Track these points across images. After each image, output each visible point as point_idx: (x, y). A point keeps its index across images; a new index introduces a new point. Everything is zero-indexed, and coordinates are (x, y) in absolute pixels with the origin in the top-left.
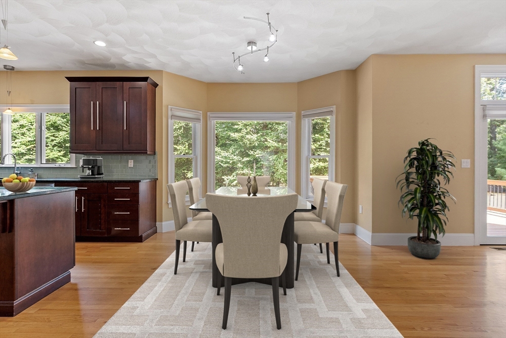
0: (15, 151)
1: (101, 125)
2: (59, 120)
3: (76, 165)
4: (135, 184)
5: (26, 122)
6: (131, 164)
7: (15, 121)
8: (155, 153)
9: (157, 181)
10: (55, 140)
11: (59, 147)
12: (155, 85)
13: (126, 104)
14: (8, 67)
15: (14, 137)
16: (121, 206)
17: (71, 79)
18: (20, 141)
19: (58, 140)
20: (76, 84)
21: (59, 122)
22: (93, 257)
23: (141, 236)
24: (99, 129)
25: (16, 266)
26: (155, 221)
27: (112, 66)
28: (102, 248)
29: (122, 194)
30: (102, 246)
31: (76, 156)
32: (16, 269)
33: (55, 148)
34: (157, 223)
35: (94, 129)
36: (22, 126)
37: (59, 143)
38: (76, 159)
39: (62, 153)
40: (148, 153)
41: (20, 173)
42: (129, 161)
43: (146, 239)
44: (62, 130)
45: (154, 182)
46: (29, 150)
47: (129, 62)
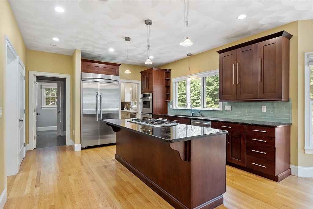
0: (192, 98)
1: (240, 80)
2: (210, 80)
3: (222, 109)
4: (271, 129)
5: (196, 83)
6: (264, 109)
7: (192, 83)
8: (288, 100)
9: (291, 127)
10: (208, 91)
11: (211, 95)
12: (289, 37)
13: (261, 60)
14: (189, 55)
15: (191, 92)
16: (258, 146)
17: (220, 52)
18: (193, 93)
19: (210, 91)
20: (223, 54)
21: (210, 81)
22: (236, 183)
23: (277, 176)
24: (239, 83)
25: (192, 186)
26: (290, 163)
27: (248, 33)
28: (242, 176)
29: (259, 135)
30: (242, 174)
31: (222, 103)
32: (192, 188)
33: (208, 96)
34: (292, 166)
35: (235, 84)
36: (194, 85)
37: (210, 93)
38: (222, 105)
39: (212, 98)
40: (283, 100)
41: (194, 113)
42: (262, 106)
43: (282, 179)
44: (211, 85)
45: (288, 127)
46: (198, 97)
47: (263, 25)
